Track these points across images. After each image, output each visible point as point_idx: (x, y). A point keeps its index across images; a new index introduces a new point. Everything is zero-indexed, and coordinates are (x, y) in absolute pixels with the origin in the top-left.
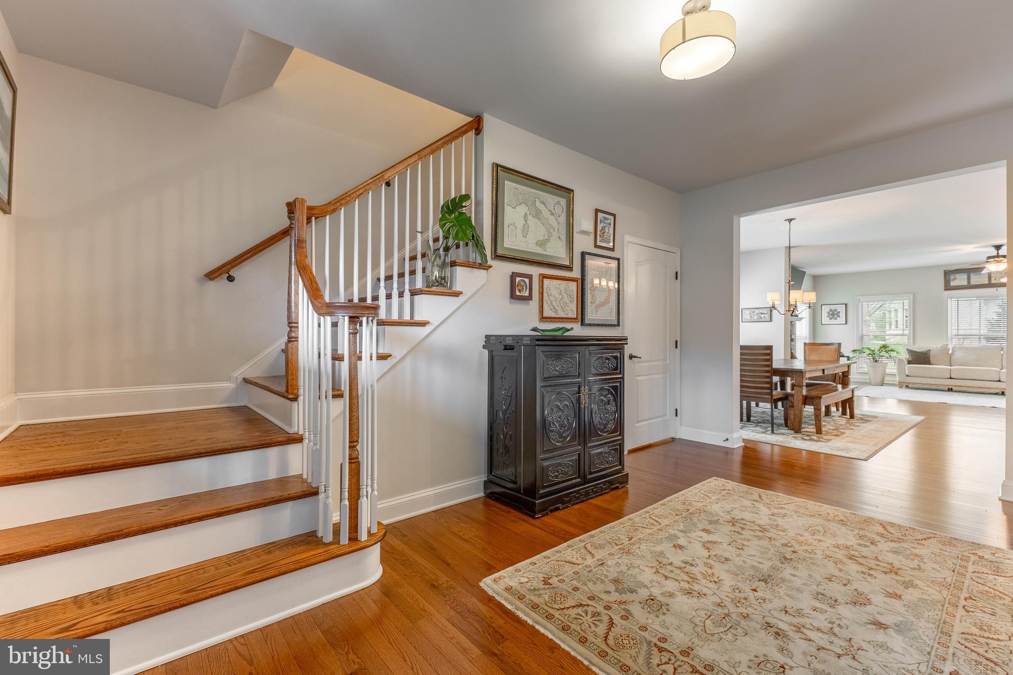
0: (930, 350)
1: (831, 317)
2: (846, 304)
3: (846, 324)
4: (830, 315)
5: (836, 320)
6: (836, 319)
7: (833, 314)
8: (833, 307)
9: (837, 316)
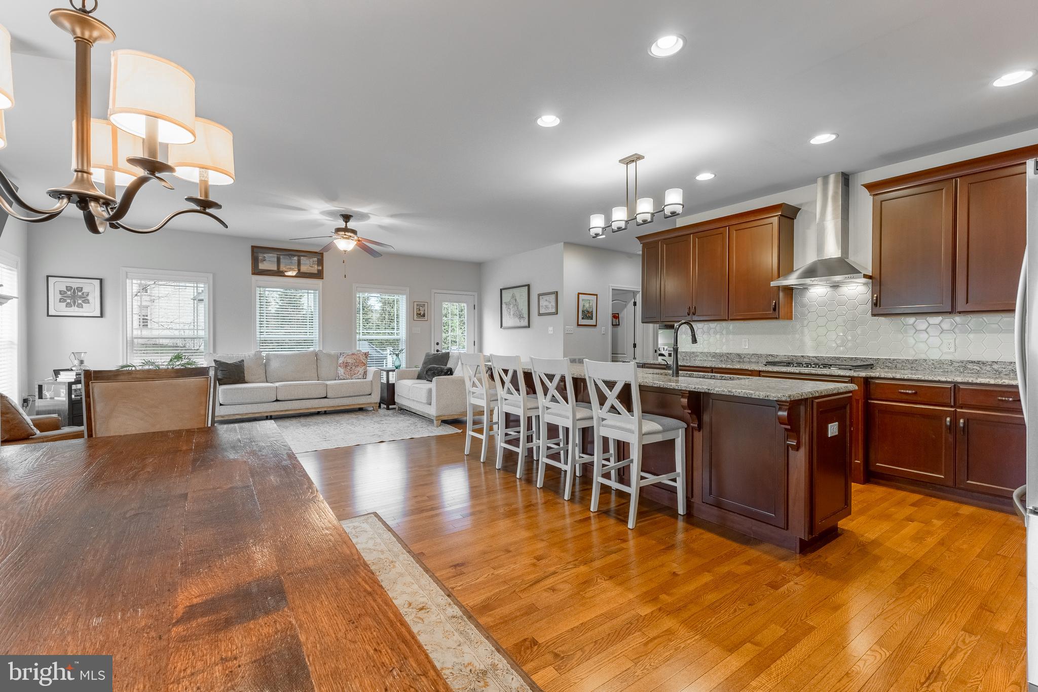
0: (243, 361)
1: (69, 301)
2: (101, 280)
3: (102, 316)
4: (68, 297)
5: (81, 309)
6: (80, 306)
7: (74, 297)
8: (74, 284)
9: (83, 302)
